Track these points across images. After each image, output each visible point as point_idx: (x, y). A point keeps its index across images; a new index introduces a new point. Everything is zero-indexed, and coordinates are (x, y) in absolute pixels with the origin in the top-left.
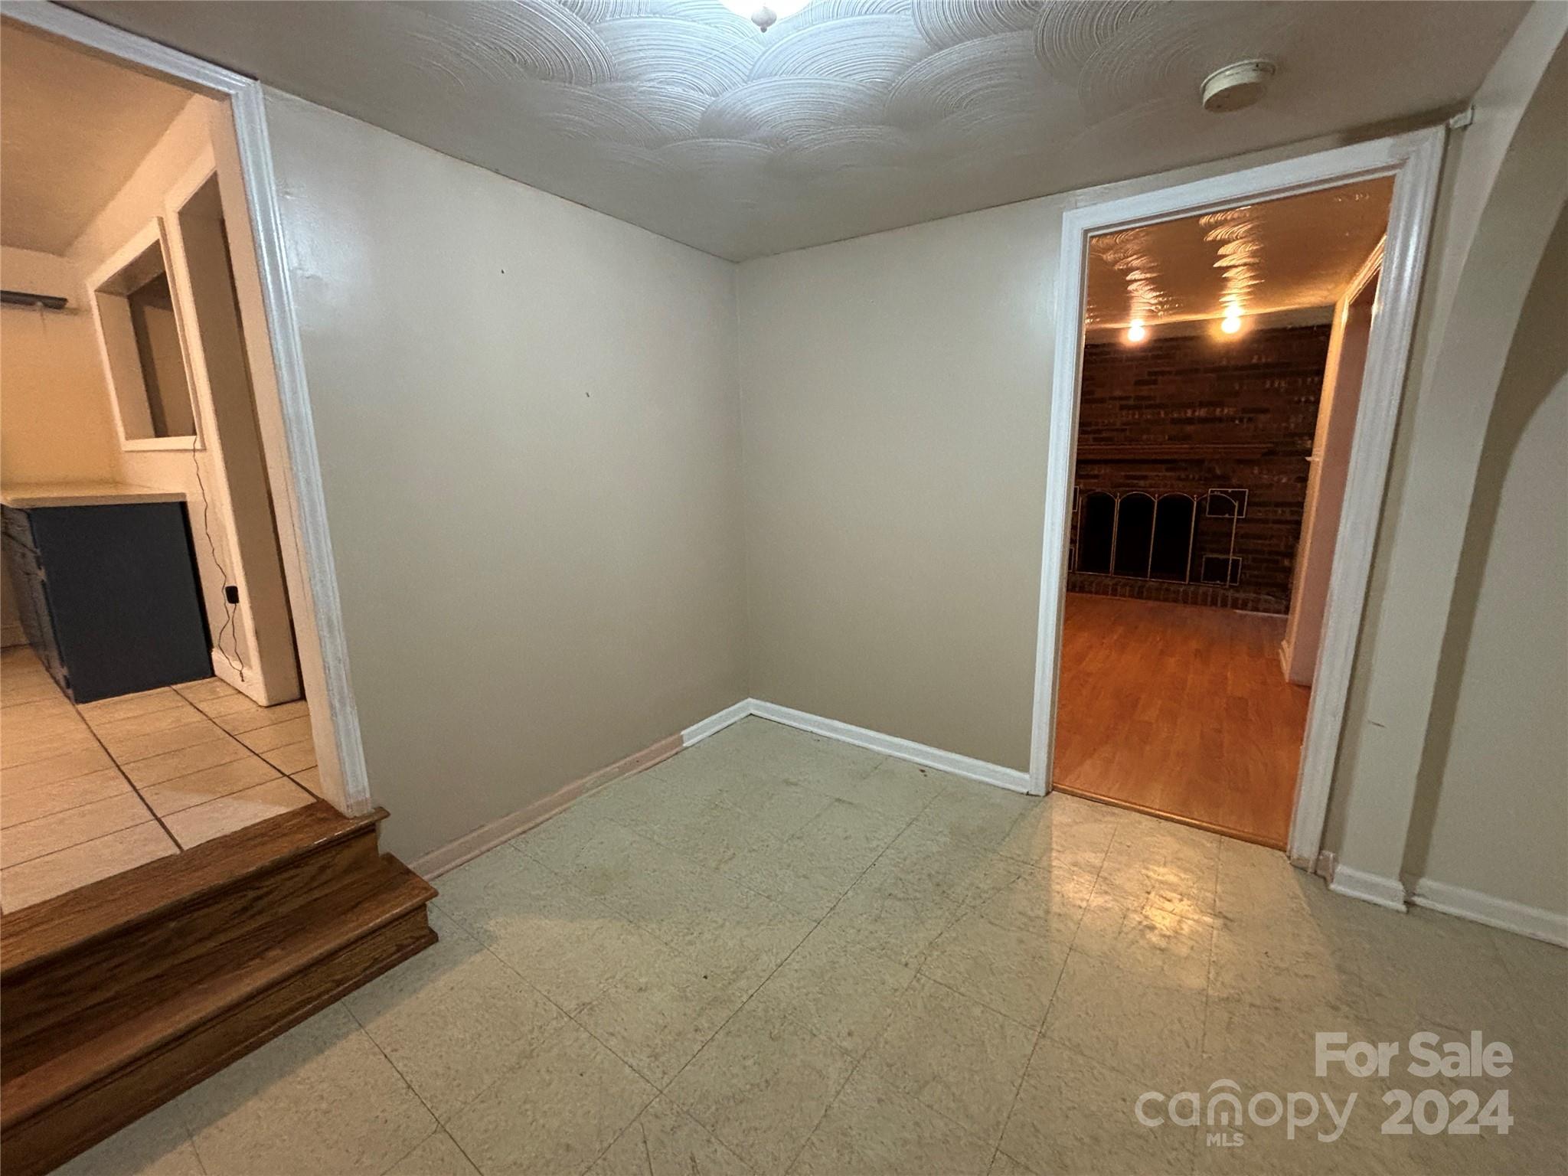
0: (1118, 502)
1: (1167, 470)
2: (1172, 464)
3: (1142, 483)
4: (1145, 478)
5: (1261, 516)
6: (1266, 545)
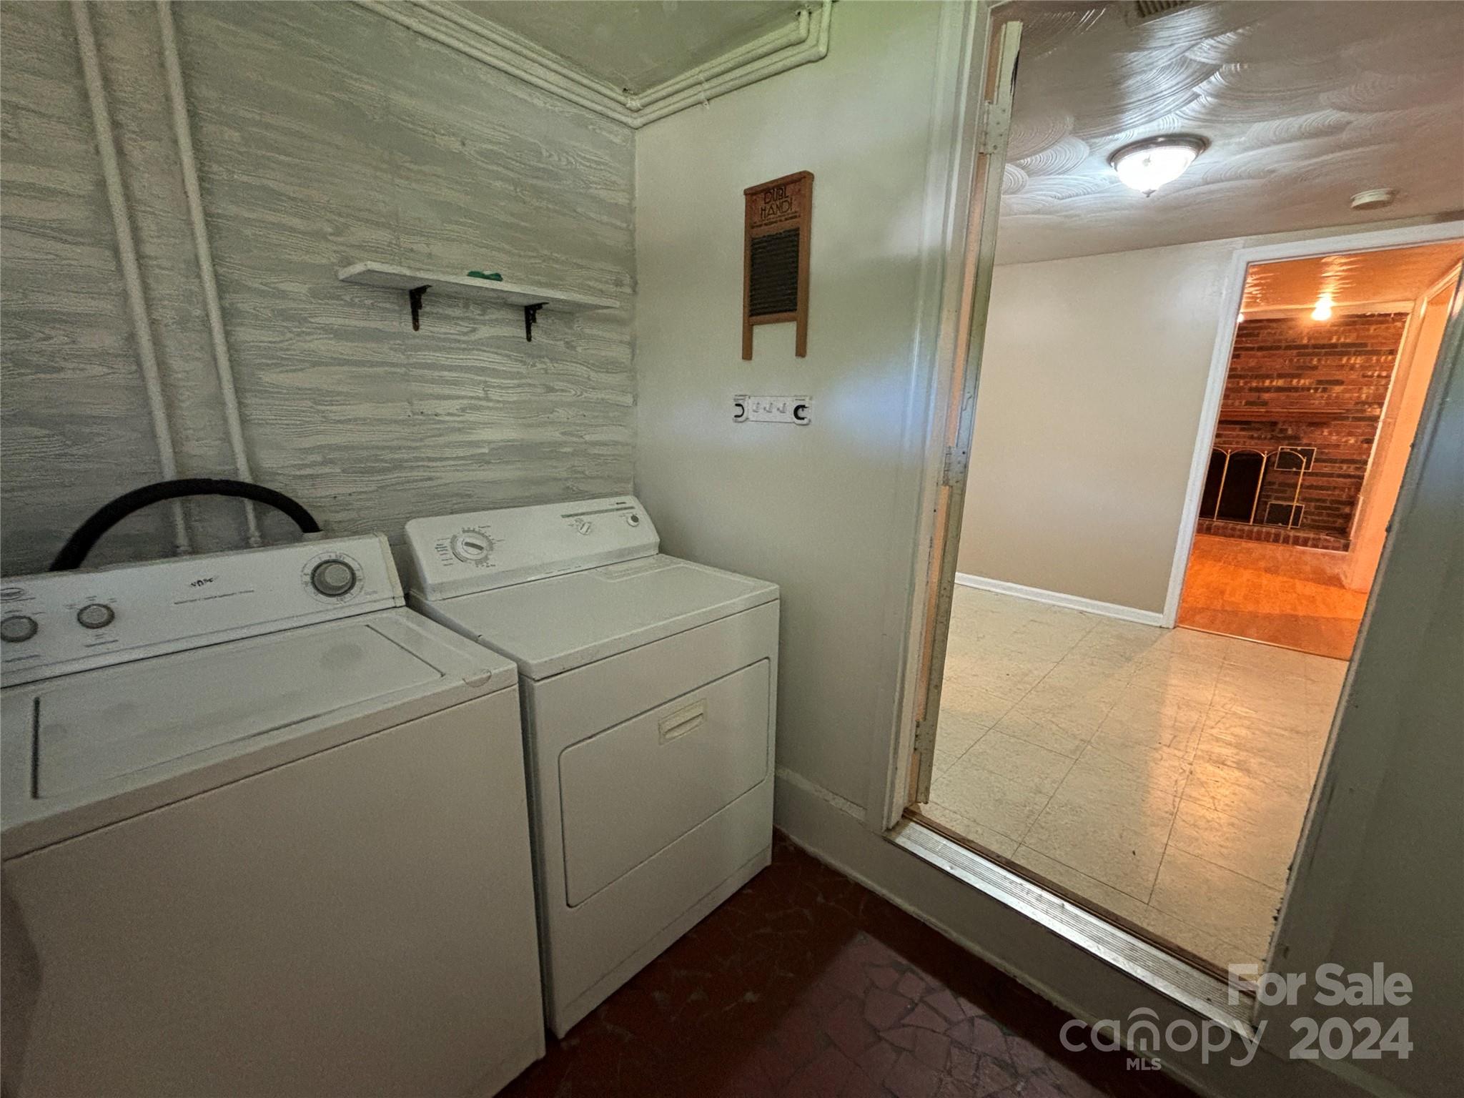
1: (1242, 430)
2: (1248, 425)
5: (1326, 470)
6: (1329, 495)
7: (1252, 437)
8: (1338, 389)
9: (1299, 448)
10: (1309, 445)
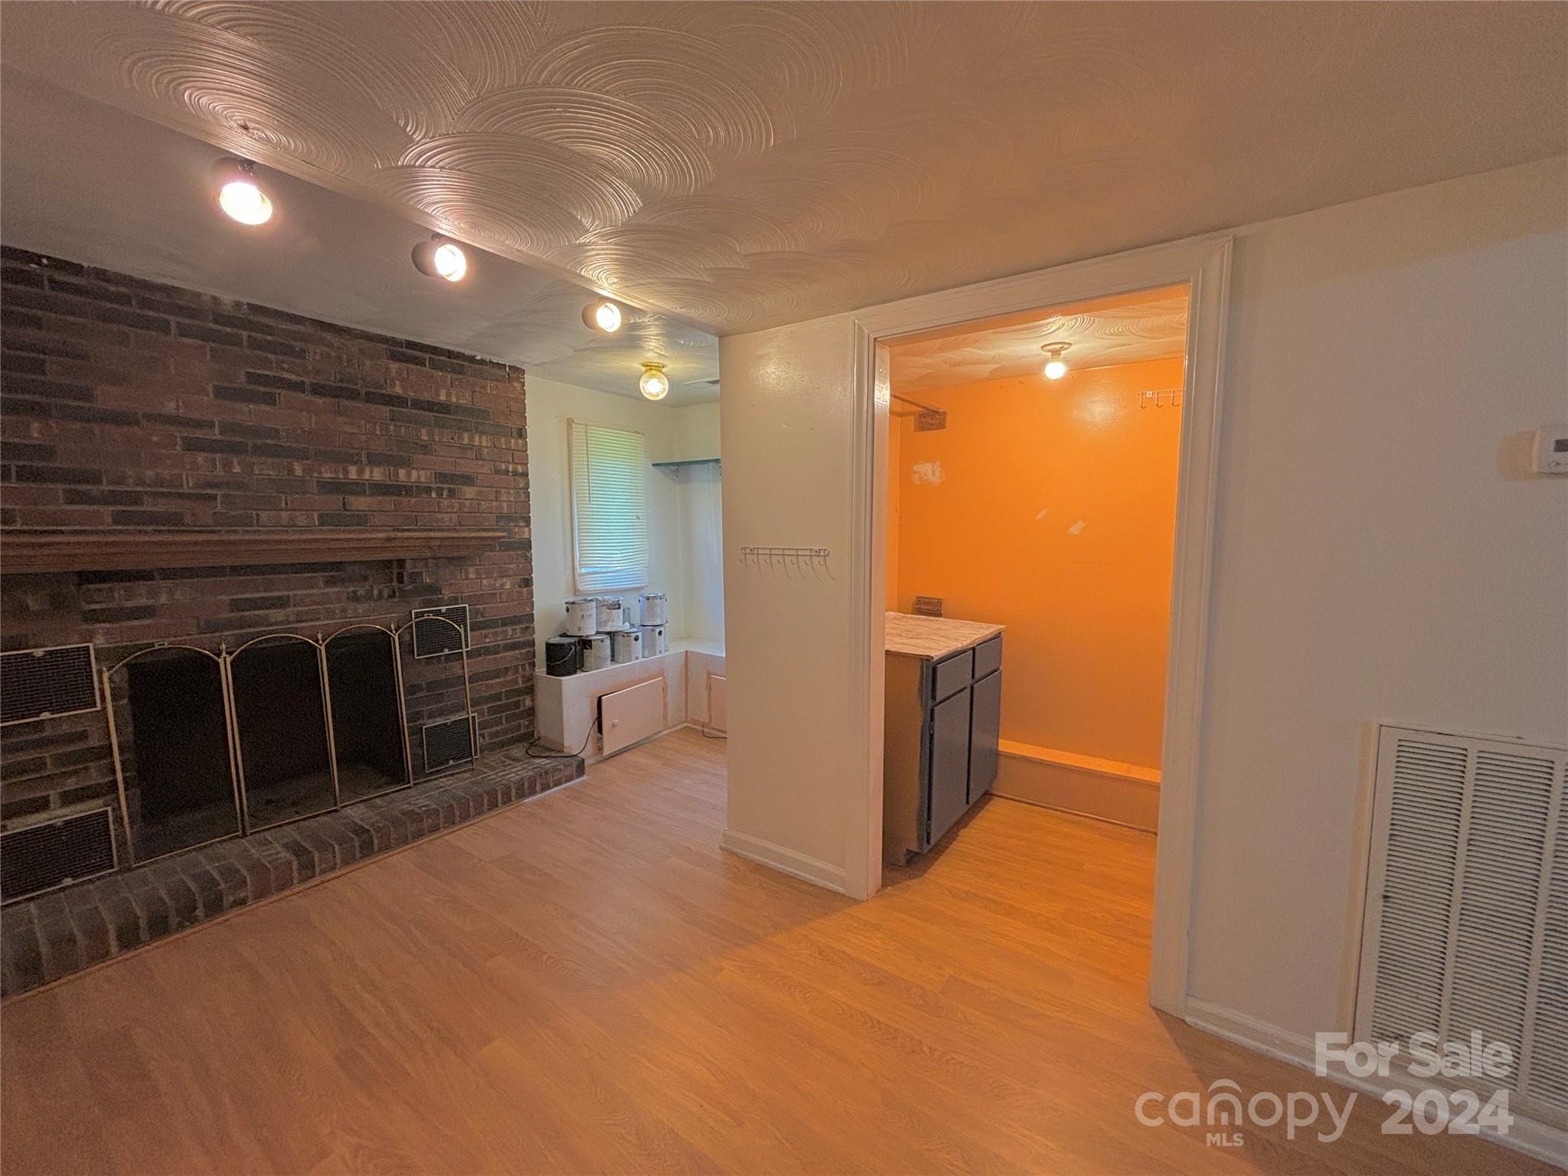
0: (225, 663)
1: (329, 582)
2: (334, 570)
3: (276, 614)
4: (282, 603)
5: (489, 642)
6: (502, 685)
7: (355, 598)
8: (469, 492)
9: (444, 609)
10: (455, 600)
